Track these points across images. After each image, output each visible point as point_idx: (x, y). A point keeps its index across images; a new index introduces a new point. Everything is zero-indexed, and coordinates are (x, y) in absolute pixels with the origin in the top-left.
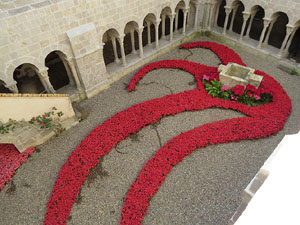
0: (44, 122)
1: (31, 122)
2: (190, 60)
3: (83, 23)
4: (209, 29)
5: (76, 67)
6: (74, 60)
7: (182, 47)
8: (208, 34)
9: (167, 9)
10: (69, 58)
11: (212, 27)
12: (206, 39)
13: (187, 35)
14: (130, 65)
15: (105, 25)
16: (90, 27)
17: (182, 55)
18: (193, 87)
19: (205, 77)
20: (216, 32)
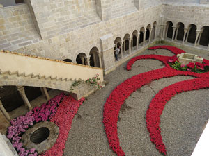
1: (86, 82)
2: (157, 54)
3: (108, 33)
4: (163, 39)
6: (102, 53)
7: (150, 49)
8: (162, 42)
9: (143, 28)
10: (100, 51)
11: (165, 38)
12: (162, 45)
13: (151, 43)
16: (110, 35)
18: (163, 67)
19: (170, 61)
20: (168, 40)
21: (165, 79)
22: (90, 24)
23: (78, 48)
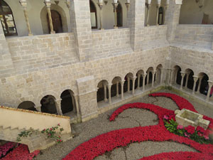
0: (50, 133)
1: (43, 132)
2: (155, 104)
3: (88, 75)
4: (171, 85)
5: (78, 101)
6: (78, 96)
7: (151, 95)
8: (169, 88)
9: (142, 71)
10: (75, 95)
11: (173, 84)
12: (170, 92)
13: (155, 88)
14: (114, 104)
15: (100, 77)
16: (91, 78)
17: (151, 101)
18: (156, 123)
19: (165, 117)
20: (175, 87)
21: (150, 143)
22: (63, 65)
23: (44, 90)
